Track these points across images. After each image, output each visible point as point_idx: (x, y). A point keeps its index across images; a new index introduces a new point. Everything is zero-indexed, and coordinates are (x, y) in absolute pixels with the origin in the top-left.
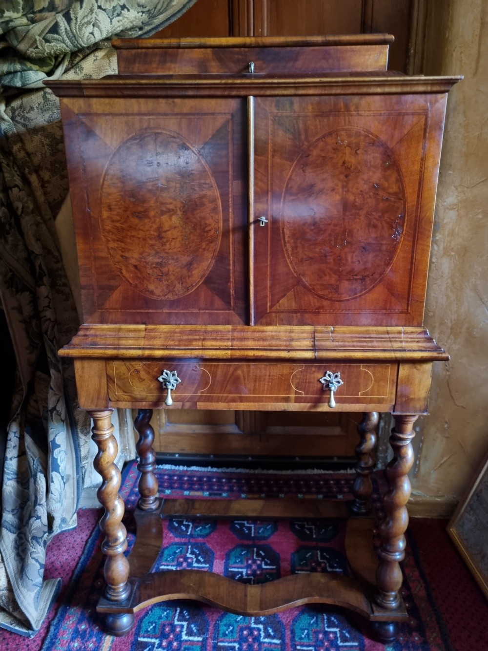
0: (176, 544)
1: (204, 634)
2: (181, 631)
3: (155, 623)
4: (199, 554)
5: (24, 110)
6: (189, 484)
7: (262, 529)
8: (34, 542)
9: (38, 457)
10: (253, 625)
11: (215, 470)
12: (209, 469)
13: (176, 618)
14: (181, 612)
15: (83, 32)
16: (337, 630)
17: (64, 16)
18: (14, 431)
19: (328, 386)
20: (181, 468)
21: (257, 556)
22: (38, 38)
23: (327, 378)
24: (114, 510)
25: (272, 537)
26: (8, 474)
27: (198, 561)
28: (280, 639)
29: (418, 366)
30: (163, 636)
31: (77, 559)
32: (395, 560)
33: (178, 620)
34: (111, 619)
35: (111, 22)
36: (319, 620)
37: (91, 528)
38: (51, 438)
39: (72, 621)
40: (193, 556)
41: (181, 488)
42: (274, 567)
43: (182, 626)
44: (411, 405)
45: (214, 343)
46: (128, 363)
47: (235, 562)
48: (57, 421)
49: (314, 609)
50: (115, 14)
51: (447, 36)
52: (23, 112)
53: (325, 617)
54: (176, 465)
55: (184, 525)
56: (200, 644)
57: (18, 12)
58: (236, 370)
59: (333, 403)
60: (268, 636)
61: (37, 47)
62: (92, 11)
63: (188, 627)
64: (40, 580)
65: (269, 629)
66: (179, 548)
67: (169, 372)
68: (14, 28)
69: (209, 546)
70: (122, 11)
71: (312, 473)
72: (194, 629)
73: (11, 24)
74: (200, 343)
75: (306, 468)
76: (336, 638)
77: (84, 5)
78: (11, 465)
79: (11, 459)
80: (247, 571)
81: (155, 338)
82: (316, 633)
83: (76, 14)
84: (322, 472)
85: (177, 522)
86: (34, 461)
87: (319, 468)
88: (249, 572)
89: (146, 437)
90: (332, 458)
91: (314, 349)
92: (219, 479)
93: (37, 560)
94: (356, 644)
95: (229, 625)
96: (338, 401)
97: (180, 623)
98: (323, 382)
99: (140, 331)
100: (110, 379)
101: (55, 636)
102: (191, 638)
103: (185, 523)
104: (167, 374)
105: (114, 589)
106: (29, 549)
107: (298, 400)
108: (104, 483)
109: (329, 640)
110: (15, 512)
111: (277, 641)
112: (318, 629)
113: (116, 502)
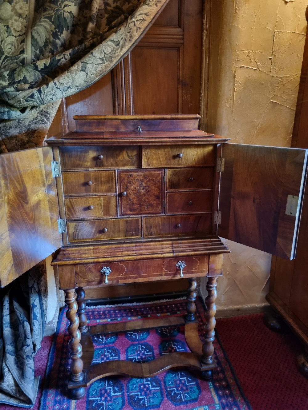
0: (98, 349)
1: (122, 391)
2: (110, 392)
3: (96, 390)
4: (112, 352)
5: (6, 128)
6: (98, 316)
7: (142, 335)
8: (28, 358)
9: (23, 313)
10: (145, 383)
11: (111, 306)
12: (108, 306)
13: (106, 386)
14: (108, 383)
15: (47, 98)
16: (185, 378)
17: (37, 91)
18: (7, 300)
19: (179, 267)
20: (92, 307)
21: (142, 349)
22: (21, 99)
23: (179, 264)
24: (76, 336)
25: (148, 338)
26: (5, 324)
27: (112, 356)
28: (159, 387)
29: (218, 256)
30: (101, 395)
31: (45, 365)
32: (210, 342)
33: (108, 387)
34: (74, 392)
35: (62, 94)
36: (176, 375)
37: (49, 348)
38: (32, 302)
39: (52, 396)
40: (109, 354)
41: (94, 318)
42: (151, 353)
43: (110, 389)
44: (215, 272)
45: (127, 253)
46: (85, 265)
47: (131, 354)
48: (35, 293)
49: (173, 370)
50: (65, 90)
51: (219, 94)
52: (5, 129)
53: (179, 373)
54: (89, 306)
55: (101, 338)
56: (121, 396)
57: (5, 81)
58: (138, 263)
59: (182, 275)
60: (153, 386)
61: (20, 103)
62: (53, 89)
63: (113, 389)
64: (33, 378)
65: (153, 383)
66: (100, 351)
67: (105, 267)
68: (6, 93)
69: (116, 347)
70: (68, 89)
71: (163, 302)
72: (117, 389)
73: (5, 90)
74: (120, 253)
75: (159, 300)
76: (185, 382)
77: (49, 87)
78: (7, 319)
79: (6, 316)
80: (138, 357)
81: (98, 253)
82: (176, 381)
83: (44, 90)
84: (168, 300)
85: (96, 337)
86: (21, 315)
87: (166, 299)
88: (139, 357)
89: (81, 295)
90: (172, 293)
91: (173, 252)
92: (115, 311)
93: (30, 368)
94: (195, 383)
95: (134, 385)
96: (184, 273)
97: (108, 388)
98: (177, 266)
99: (91, 250)
100: (77, 273)
101: (45, 405)
102: (116, 394)
103: (101, 337)
104: (105, 268)
105: (76, 376)
106: (25, 363)
107: (166, 275)
108: (71, 324)
109: (182, 383)
110: (12, 344)
111: (158, 388)
112: (177, 379)
113: (77, 333)
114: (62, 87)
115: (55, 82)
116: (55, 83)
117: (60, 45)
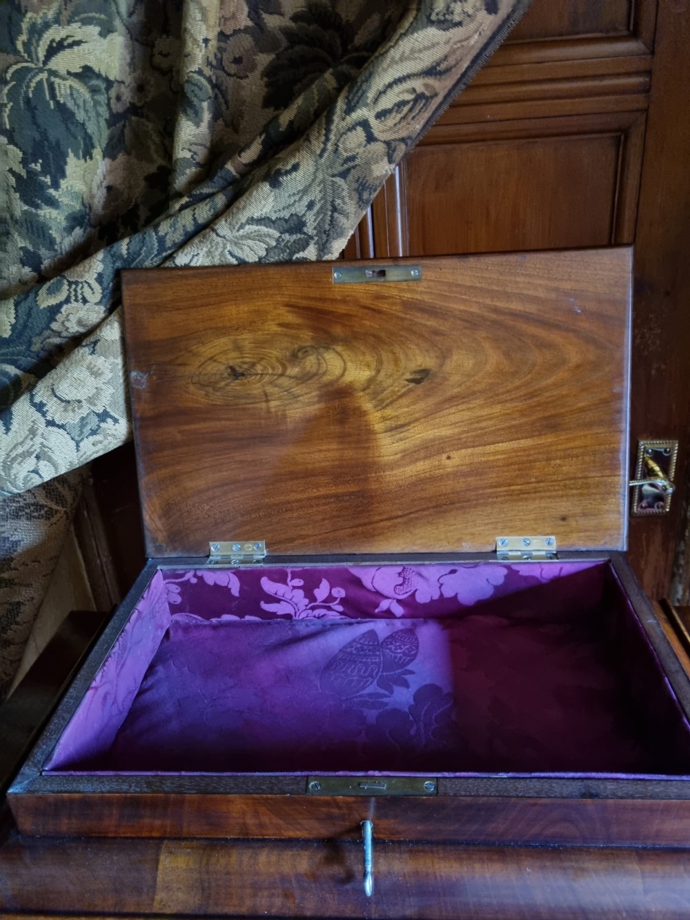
15: (13, 472)
35: (78, 446)
50: (87, 430)
62: (33, 432)
70: (102, 425)
77: (14, 426)
114: (72, 419)
115: (37, 400)
116: (40, 407)
117: (64, 224)
